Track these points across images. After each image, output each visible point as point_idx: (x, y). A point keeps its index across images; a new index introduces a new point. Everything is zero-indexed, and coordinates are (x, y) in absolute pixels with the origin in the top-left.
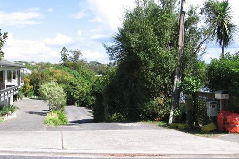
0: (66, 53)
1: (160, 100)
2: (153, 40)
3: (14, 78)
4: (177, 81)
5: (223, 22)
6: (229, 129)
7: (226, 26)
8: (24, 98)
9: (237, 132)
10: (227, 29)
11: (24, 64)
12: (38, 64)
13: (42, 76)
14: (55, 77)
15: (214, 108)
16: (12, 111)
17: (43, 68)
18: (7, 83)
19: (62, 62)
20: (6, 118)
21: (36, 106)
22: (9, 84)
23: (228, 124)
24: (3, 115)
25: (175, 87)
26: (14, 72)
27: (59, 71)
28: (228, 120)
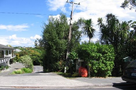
0: (37, 43)
1: (60, 63)
2: (55, 36)
3: (10, 54)
4: (68, 54)
5: (89, 28)
6: (82, 75)
7: (90, 30)
8: (16, 62)
9: (85, 77)
10: (91, 31)
11: (20, 48)
12: (27, 48)
13: (25, 53)
14: (31, 53)
15: (79, 66)
16: (7, 68)
17: (28, 50)
18: (5, 56)
19: (35, 47)
20: (3, 71)
21: (20, 66)
22: (7, 56)
23: (82, 73)
24: (1, 70)
25: (67, 57)
26: (10, 51)
27: (33, 51)
28: (82, 71)
